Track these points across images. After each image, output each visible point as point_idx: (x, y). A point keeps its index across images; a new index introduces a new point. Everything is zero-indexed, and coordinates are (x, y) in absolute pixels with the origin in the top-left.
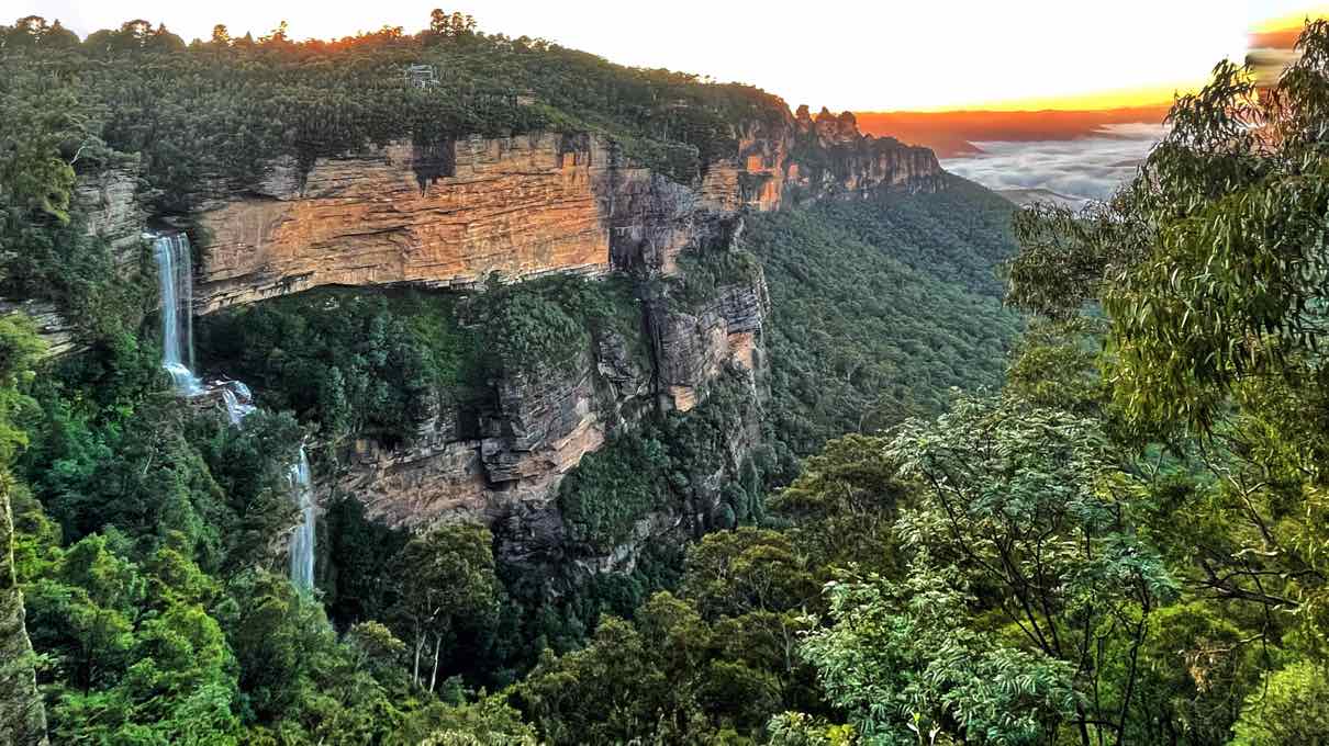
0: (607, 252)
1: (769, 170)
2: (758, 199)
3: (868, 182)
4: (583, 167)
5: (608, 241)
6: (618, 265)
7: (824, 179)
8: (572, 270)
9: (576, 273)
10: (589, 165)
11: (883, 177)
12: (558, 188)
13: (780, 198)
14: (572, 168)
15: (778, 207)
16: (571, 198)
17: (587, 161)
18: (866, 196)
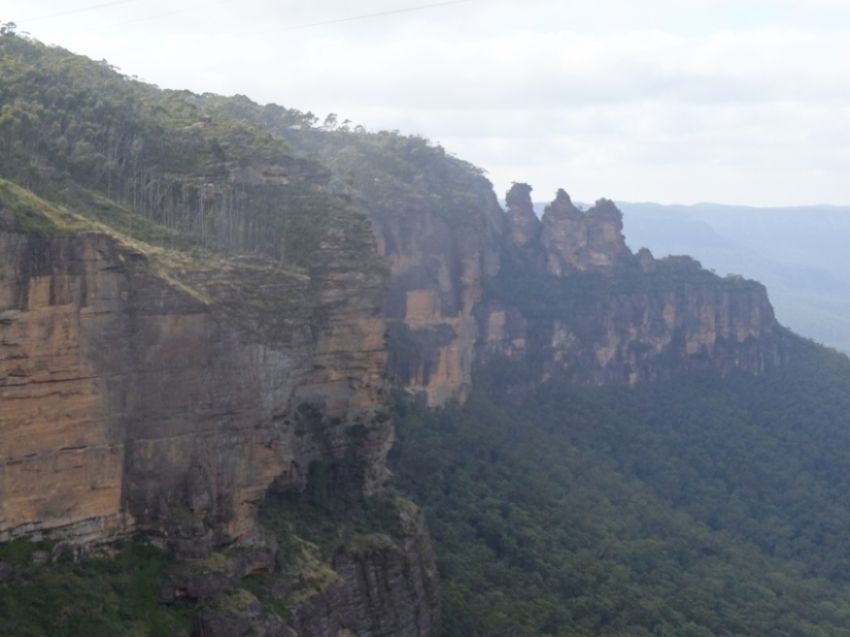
0: (118, 491)
1: (448, 320)
2: (426, 382)
3: (639, 348)
4: (69, 308)
5: (119, 469)
6: (139, 519)
7: (555, 343)
8: (46, 532)
9: (53, 536)
10: (83, 303)
11: (668, 340)
12: (17, 352)
13: (468, 380)
14: (46, 311)
15: (463, 399)
16: (44, 375)
17: (76, 294)
18: (633, 377)
